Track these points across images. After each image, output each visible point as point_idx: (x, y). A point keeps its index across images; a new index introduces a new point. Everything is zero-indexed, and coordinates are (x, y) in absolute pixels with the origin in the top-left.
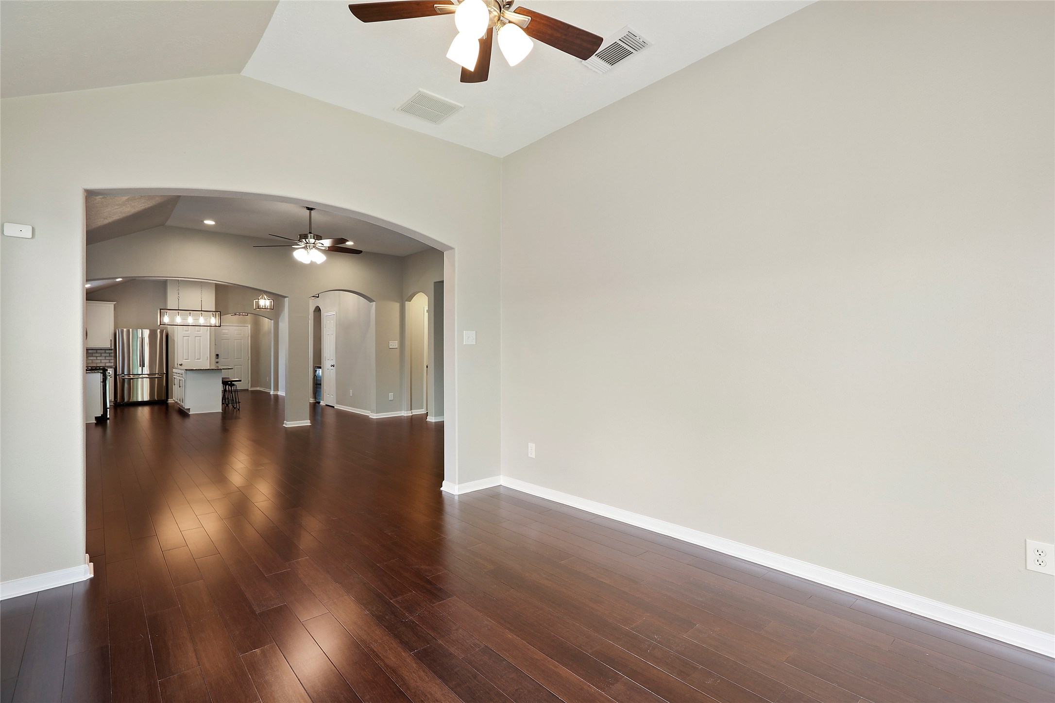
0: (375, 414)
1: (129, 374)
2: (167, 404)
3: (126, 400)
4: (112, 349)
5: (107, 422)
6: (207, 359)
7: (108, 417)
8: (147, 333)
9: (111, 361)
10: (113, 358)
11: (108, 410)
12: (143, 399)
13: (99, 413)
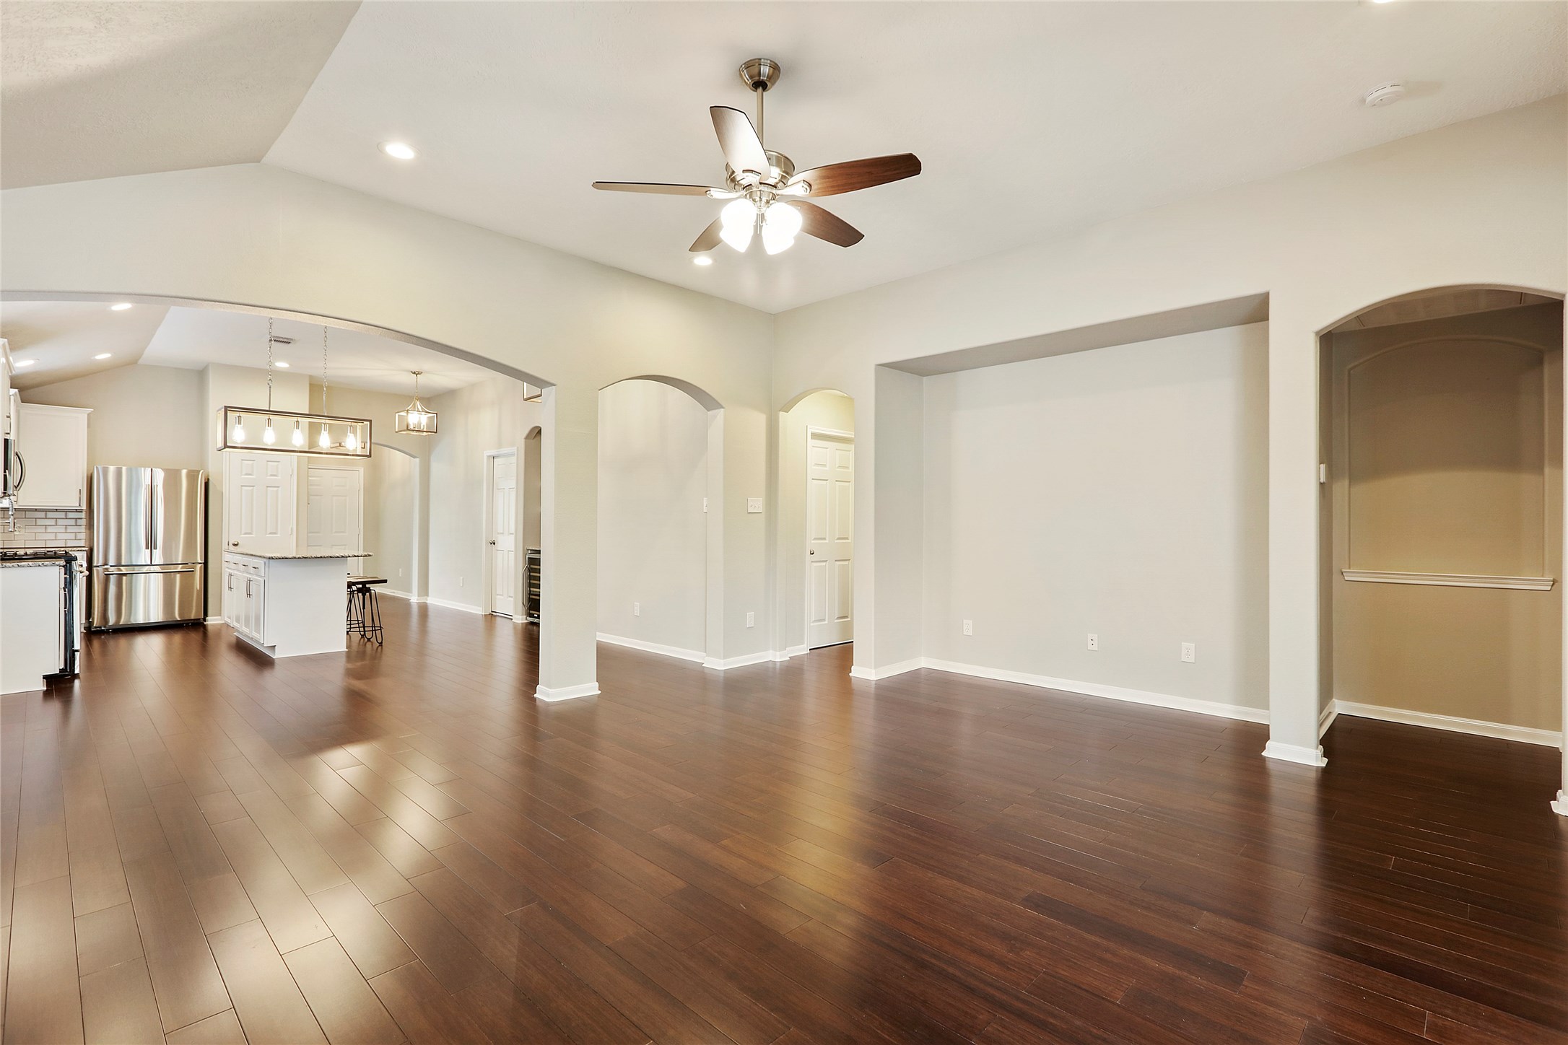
0: (722, 661)
1: (119, 565)
2: (205, 627)
3: (112, 621)
4: (81, 511)
5: (72, 687)
6: (292, 534)
7: (77, 671)
8: (160, 476)
9: (79, 536)
10: (84, 530)
11: (77, 654)
12: (149, 620)
13: (55, 666)
